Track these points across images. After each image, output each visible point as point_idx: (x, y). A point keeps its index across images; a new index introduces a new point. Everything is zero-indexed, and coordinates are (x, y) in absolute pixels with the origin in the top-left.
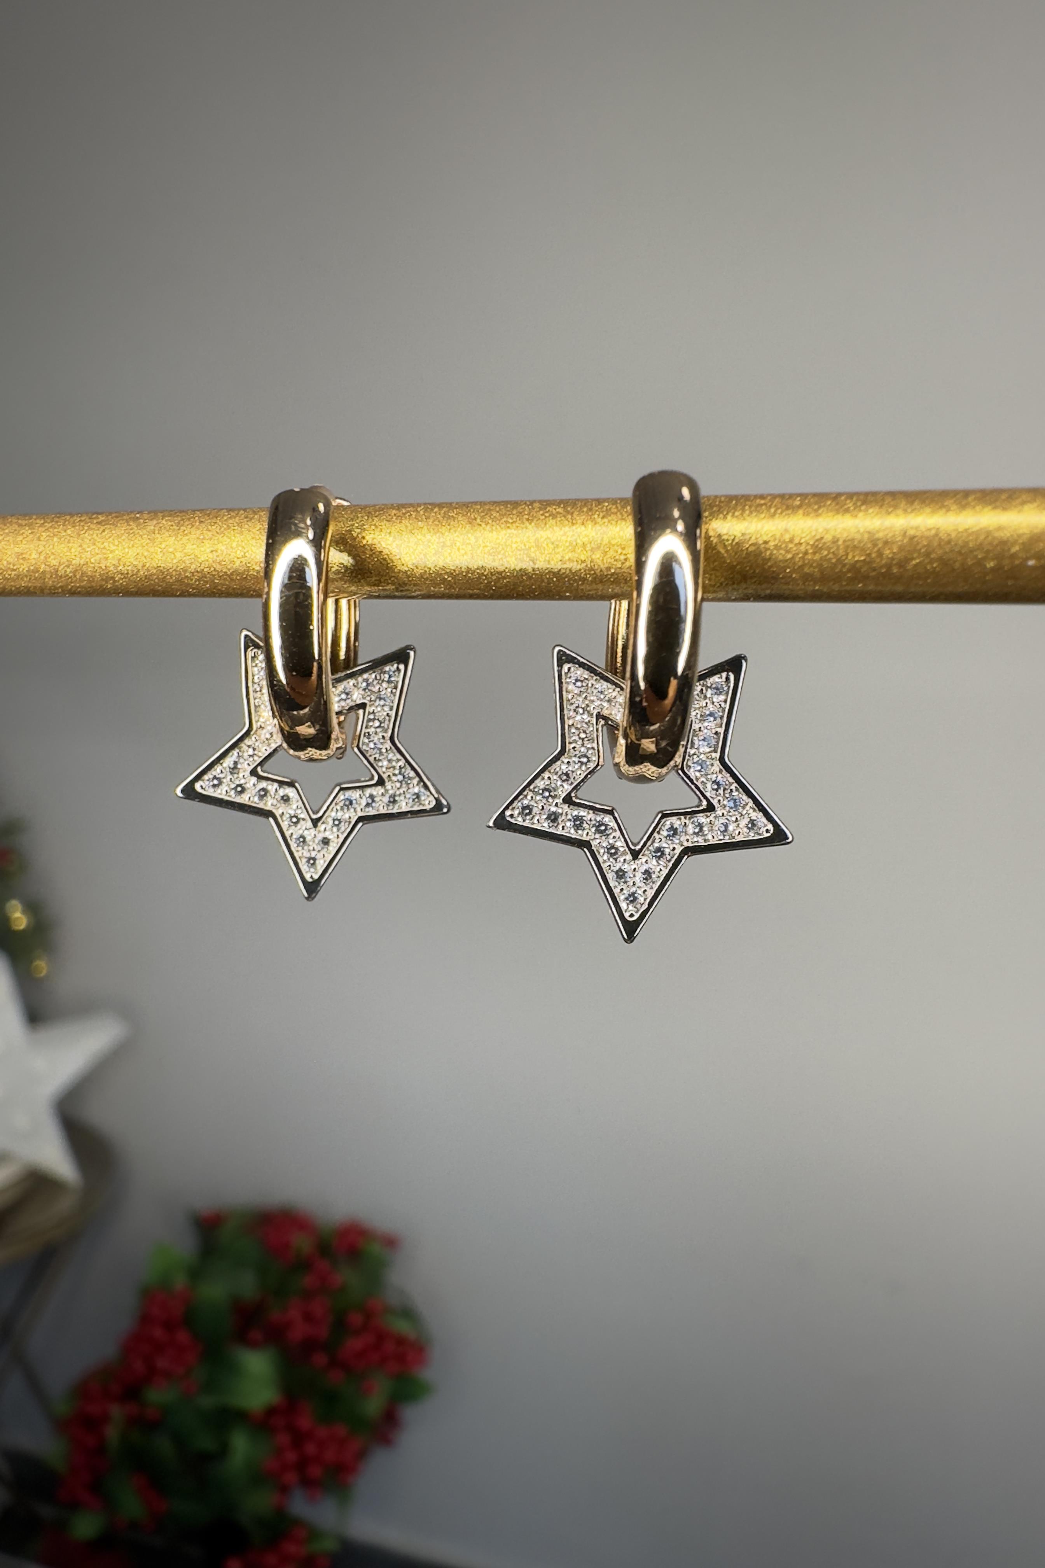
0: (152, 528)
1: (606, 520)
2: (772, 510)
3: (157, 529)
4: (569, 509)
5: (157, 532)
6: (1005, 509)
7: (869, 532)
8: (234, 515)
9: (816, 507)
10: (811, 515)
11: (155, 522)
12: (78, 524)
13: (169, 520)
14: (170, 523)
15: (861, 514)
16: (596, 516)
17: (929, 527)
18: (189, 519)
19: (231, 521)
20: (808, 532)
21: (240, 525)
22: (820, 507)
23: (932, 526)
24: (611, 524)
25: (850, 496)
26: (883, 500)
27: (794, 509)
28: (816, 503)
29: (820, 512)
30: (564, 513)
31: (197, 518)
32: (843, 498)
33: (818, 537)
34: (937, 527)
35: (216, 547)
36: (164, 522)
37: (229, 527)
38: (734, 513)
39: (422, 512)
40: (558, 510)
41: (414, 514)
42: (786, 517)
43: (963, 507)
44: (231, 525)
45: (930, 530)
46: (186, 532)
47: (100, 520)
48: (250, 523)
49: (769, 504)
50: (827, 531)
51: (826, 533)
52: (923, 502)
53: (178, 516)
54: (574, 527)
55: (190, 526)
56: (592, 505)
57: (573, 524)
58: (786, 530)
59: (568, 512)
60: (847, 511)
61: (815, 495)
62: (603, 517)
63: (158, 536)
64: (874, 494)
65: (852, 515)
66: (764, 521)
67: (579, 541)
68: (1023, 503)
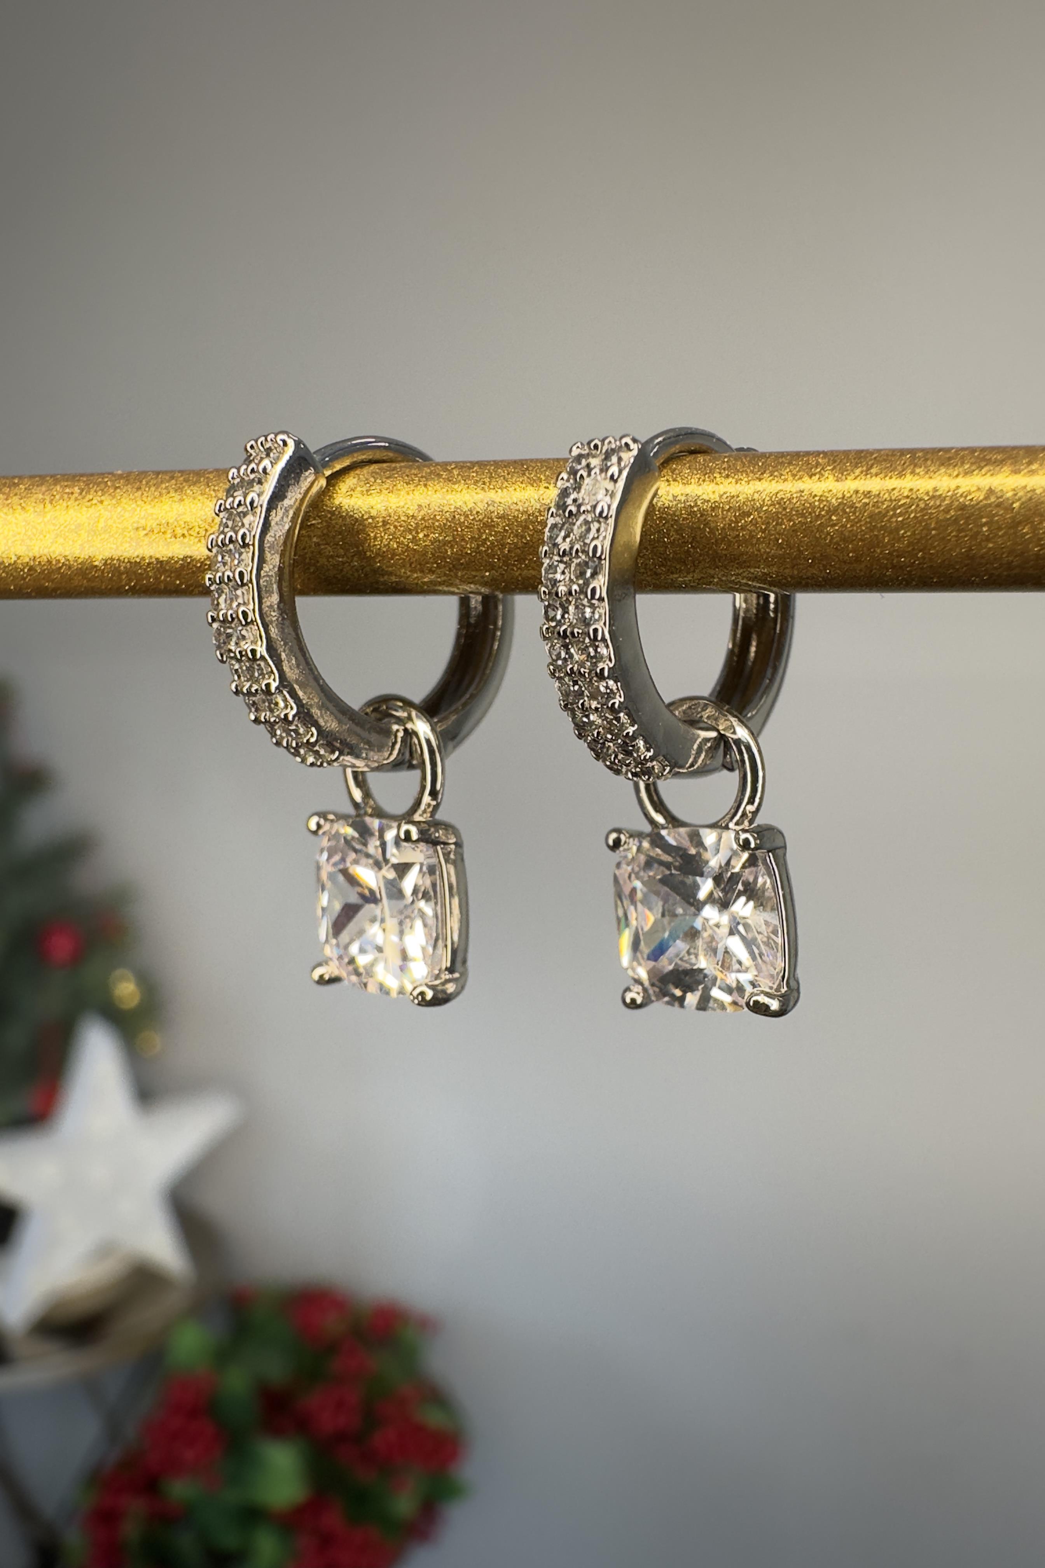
0: (41, 496)
3: (48, 498)
5: (47, 502)
8: (167, 478)
11: (44, 488)
13: (66, 486)
14: (67, 490)
18: (98, 484)
19: (164, 486)
21: (179, 490)
35: (143, 522)
36: (58, 488)
37: (161, 495)
44: (164, 491)
48: (195, 489)
53: (79, 480)
55: (100, 493)
63: (48, 506)
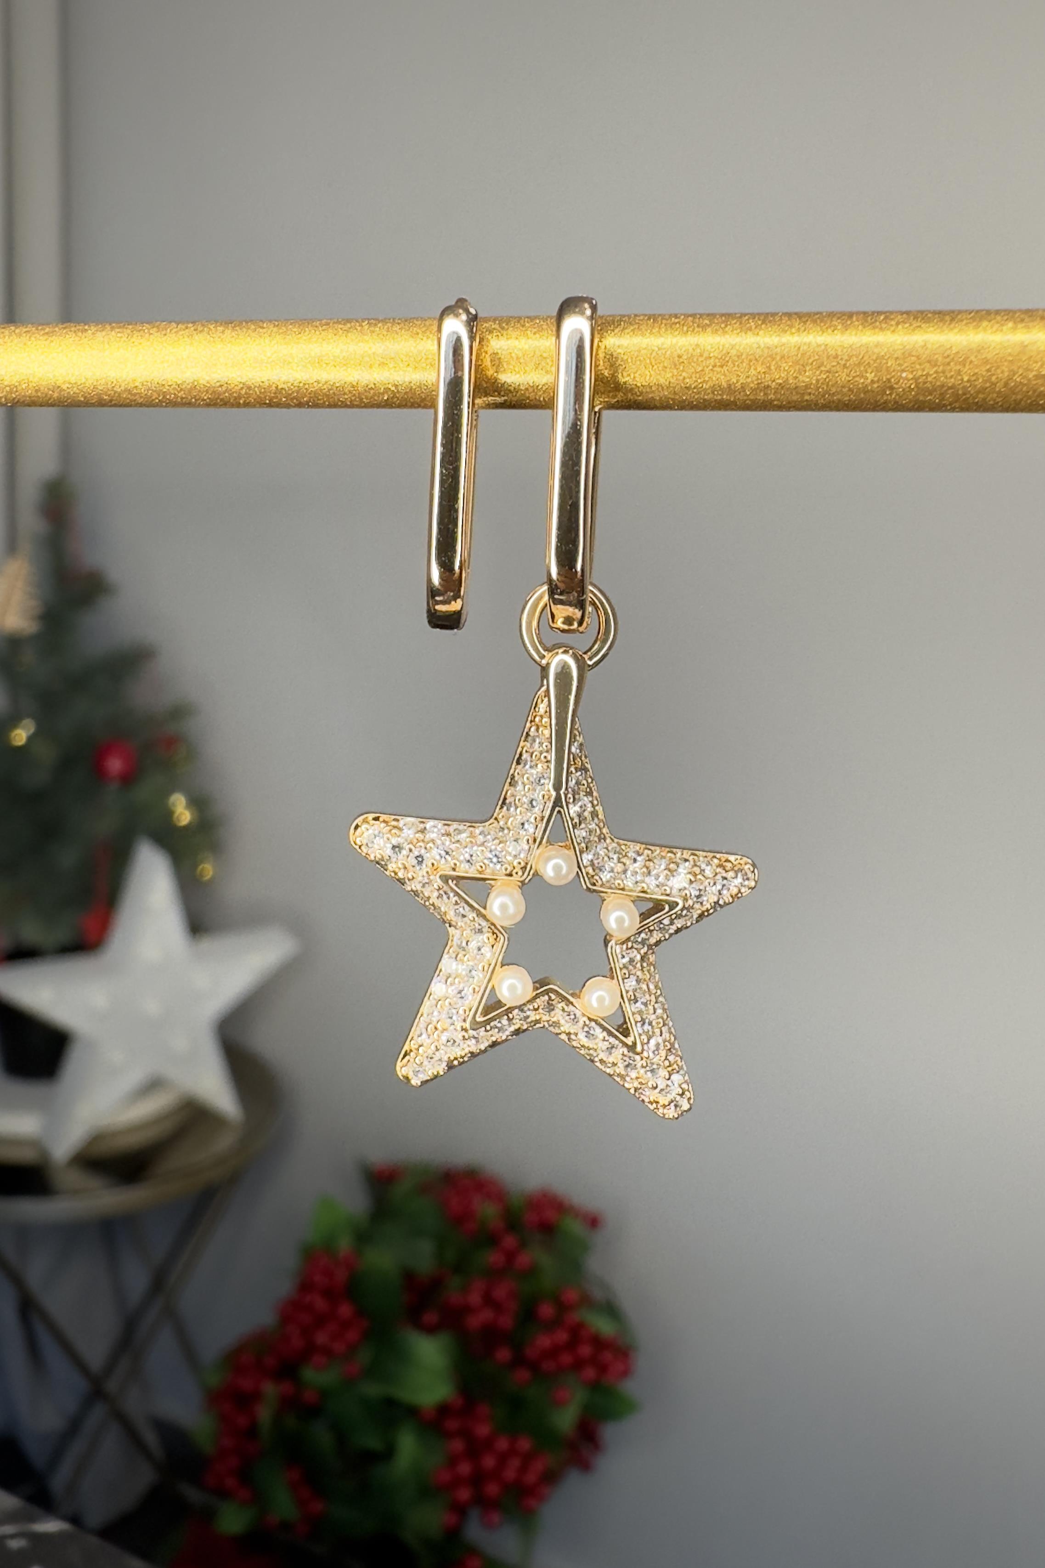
1: (537, 335)
2: (685, 328)
4: (504, 325)
6: (881, 329)
7: (768, 348)
9: (723, 326)
10: (719, 333)
12: (24, 335)
15: (761, 333)
16: (529, 332)
17: (819, 343)
20: (717, 347)
22: (726, 326)
23: (822, 342)
24: (543, 339)
25: (753, 316)
26: (781, 320)
27: (704, 328)
28: (723, 322)
29: (727, 329)
30: (499, 329)
31: (146, 331)
32: (747, 318)
33: (724, 352)
34: (826, 343)
38: (651, 331)
39: (366, 327)
40: (493, 327)
41: (359, 328)
42: (698, 334)
43: (846, 328)
45: (819, 346)
46: (136, 343)
47: (46, 331)
49: (683, 322)
50: (733, 347)
51: (731, 349)
52: (815, 322)
54: (509, 342)
56: (524, 322)
57: (507, 339)
58: (697, 345)
59: (503, 328)
60: (750, 329)
61: (722, 315)
62: (535, 334)
64: (774, 315)
65: (754, 334)
66: (678, 337)
67: (513, 355)
68: (898, 324)
